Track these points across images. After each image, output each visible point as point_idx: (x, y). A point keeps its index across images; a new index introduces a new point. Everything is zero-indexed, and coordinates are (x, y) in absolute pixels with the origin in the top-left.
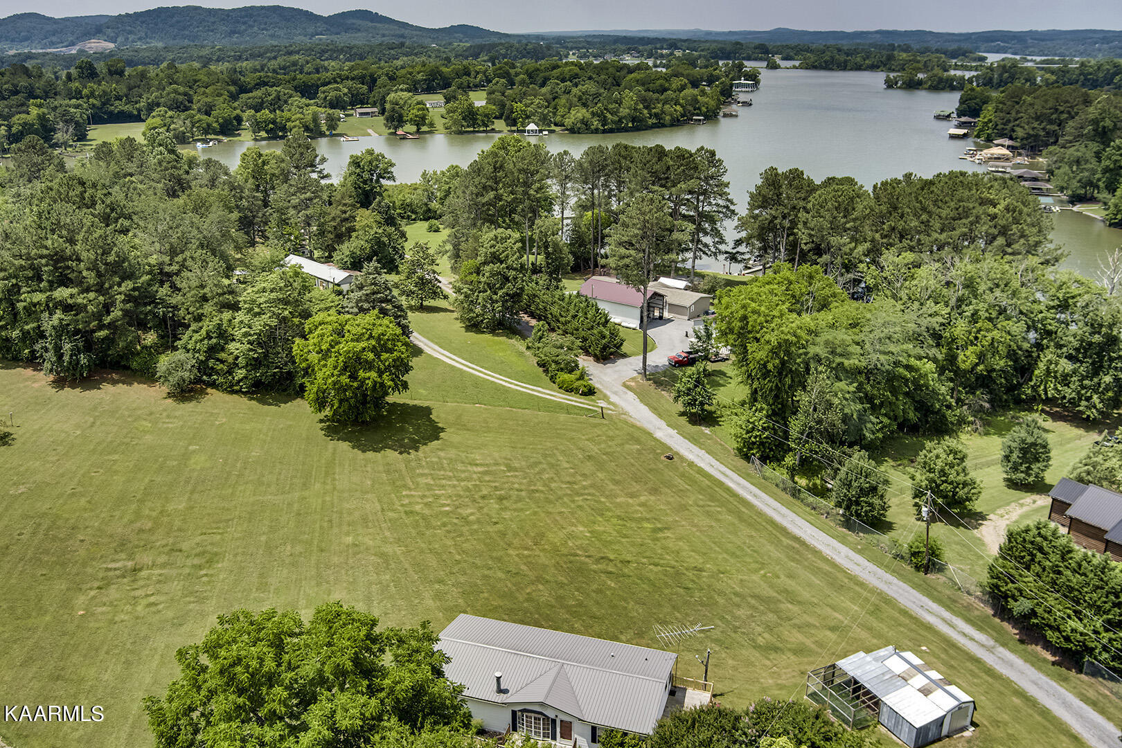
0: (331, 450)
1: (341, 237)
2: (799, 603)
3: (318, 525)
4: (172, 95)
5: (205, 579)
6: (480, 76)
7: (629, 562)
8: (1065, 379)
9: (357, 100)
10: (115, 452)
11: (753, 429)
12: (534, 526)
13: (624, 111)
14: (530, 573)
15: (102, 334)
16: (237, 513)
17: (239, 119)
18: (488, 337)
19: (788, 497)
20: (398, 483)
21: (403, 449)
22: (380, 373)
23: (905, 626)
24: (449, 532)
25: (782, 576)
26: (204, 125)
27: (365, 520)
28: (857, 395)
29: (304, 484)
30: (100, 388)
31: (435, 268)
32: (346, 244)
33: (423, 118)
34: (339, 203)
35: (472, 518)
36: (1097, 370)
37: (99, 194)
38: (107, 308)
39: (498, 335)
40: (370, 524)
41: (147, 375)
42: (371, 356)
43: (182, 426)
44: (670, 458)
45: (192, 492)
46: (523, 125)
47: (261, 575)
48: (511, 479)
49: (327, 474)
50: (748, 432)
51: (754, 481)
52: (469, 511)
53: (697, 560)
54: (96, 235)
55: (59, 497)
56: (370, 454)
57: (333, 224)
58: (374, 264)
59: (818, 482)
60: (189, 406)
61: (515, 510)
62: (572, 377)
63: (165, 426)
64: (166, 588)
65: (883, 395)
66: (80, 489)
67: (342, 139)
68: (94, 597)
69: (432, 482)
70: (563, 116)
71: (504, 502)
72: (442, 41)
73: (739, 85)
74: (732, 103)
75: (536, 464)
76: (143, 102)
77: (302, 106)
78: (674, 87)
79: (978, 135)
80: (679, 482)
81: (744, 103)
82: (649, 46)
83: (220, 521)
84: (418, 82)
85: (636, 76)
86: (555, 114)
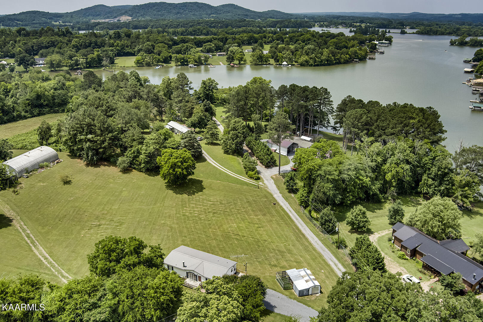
0: (166, 193)
1: (191, 114)
2: (292, 254)
3: (155, 217)
4: (147, 46)
5: (118, 229)
6: (270, 38)
7: (245, 236)
8: (430, 186)
9: (219, 49)
10: (101, 189)
11: (303, 196)
12: (221, 222)
13: (323, 58)
14: (213, 237)
15: (101, 150)
16: (132, 211)
17: (171, 57)
18: (231, 156)
19: (308, 220)
20: (184, 206)
21: (189, 194)
22: (183, 169)
24: (194, 222)
25: (291, 245)
26: (157, 60)
27: (170, 216)
28: (333, 188)
29: (155, 204)
31: (217, 130)
32: (190, 119)
33: (242, 58)
34: (191, 102)
35: (203, 218)
36: (440, 184)
37: (105, 103)
38: (103, 142)
39: (234, 155)
40: (171, 218)
41: (114, 164)
43: (122, 182)
44: (275, 204)
45: (121, 203)
46: (282, 62)
47: (134, 230)
48: (220, 207)
49: (162, 201)
50: (301, 197)
51: (300, 214)
52: (203, 216)
53: (266, 238)
54: (101, 118)
55: (82, 202)
56: (178, 195)
57: (188, 109)
60: (126, 175)
61: (217, 217)
62: (253, 173)
63: (117, 181)
64: (107, 231)
66: (88, 200)
67: (209, 66)
68: (87, 232)
69: (195, 206)
70: (298, 59)
71: (215, 214)
72: (263, 17)
73: (382, 43)
74: (375, 52)
75: (230, 202)
76: (136, 49)
77: (196, 52)
78: (349, 45)
79: (477, 72)
80: (274, 212)
81: (381, 52)
82: (352, 21)
83: (127, 213)
84: (245, 40)
85: (335, 40)
86: (295, 57)
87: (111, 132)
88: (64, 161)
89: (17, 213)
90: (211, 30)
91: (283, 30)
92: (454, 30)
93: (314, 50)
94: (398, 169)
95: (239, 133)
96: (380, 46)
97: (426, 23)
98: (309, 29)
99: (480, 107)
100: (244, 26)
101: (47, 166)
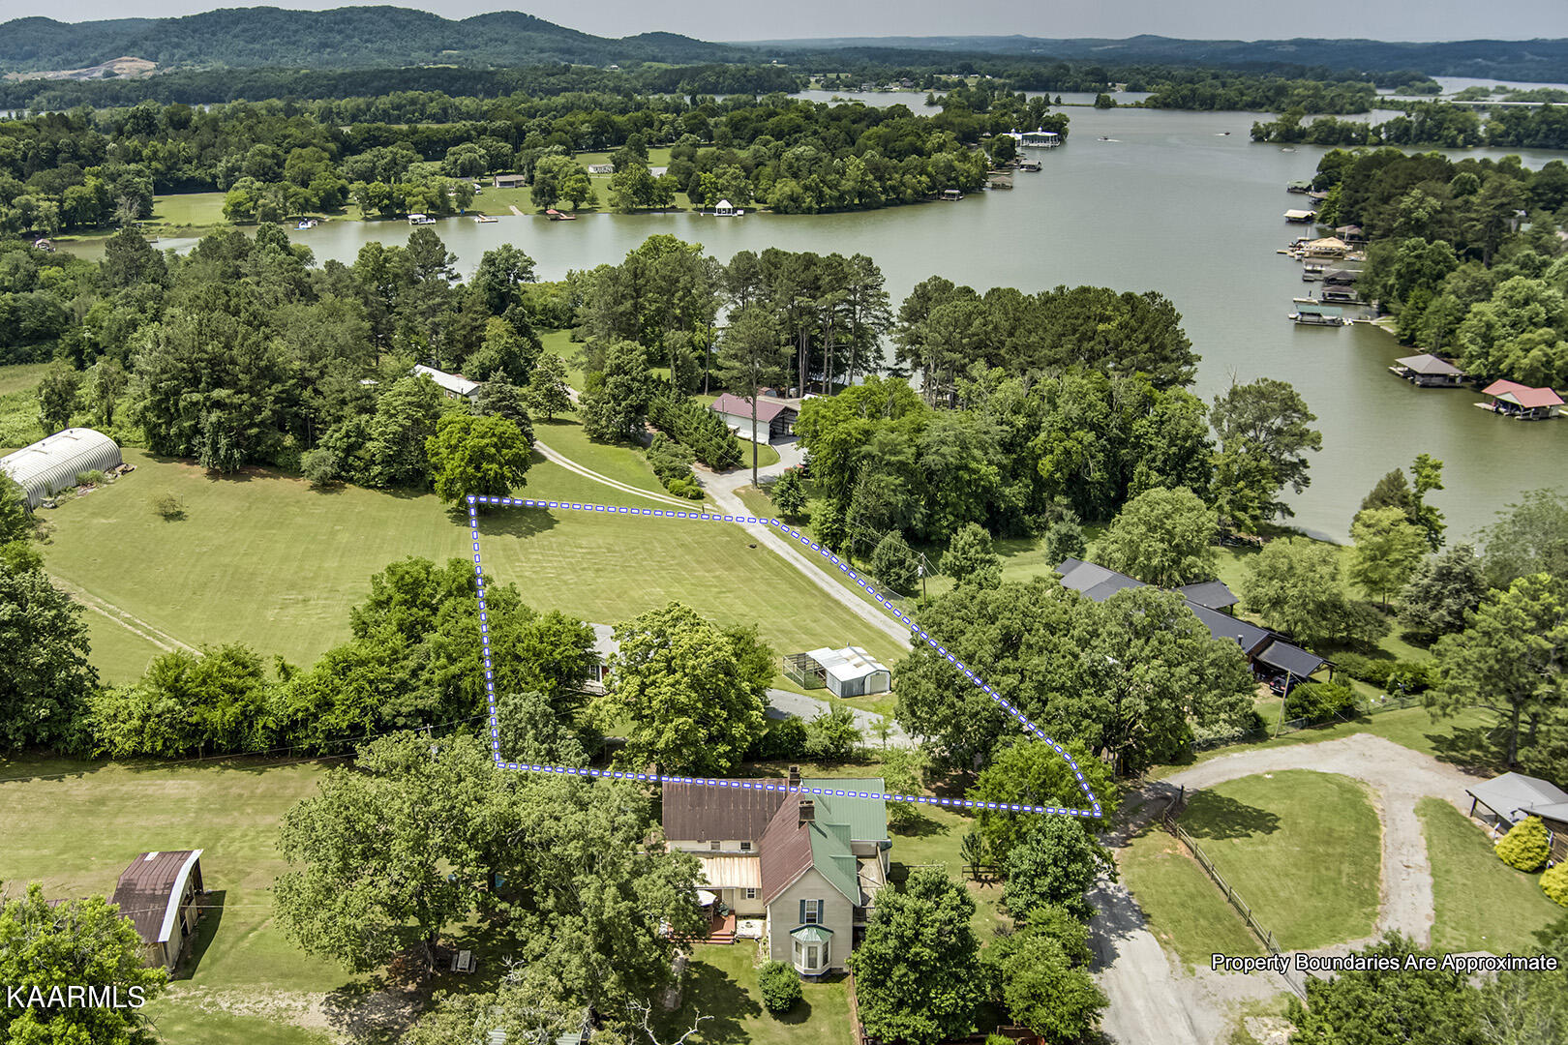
0: (456, 533)
1: (471, 346)
4: (258, 158)
6: (666, 128)
9: (498, 164)
11: (825, 521)
13: (847, 185)
17: (344, 192)
18: (612, 448)
22: (501, 467)
26: (301, 200)
28: (905, 488)
30: (250, 481)
31: (564, 380)
32: (476, 355)
33: (583, 192)
34: (470, 309)
38: (258, 409)
39: (623, 446)
42: (493, 450)
43: (326, 512)
44: (754, 547)
46: (715, 201)
48: (609, 558)
51: (820, 564)
52: (569, 577)
55: (235, 555)
57: (462, 332)
58: (501, 373)
60: (330, 498)
62: (683, 482)
63: (312, 511)
66: (250, 551)
67: (477, 220)
69: (541, 558)
70: (765, 191)
72: (627, 57)
73: (1034, 139)
74: (1011, 168)
75: (633, 548)
76: (221, 167)
77: (426, 175)
78: (929, 145)
79: (1323, 220)
80: (755, 564)
81: (1029, 167)
82: (934, 68)
84: (582, 136)
85: (880, 129)
86: (756, 186)
87: (275, 380)
88: (140, 468)
89: (71, 580)
90: (457, 101)
91: (703, 101)
92: (1270, 94)
93: (816, 160)
94: (1068, 444)
95: (633, 379)
96: (1027, 147)
97: (1179, 71)
98: (789, 97)
99: (1319, 315)
100: (566, 90)
101: (99, 480)
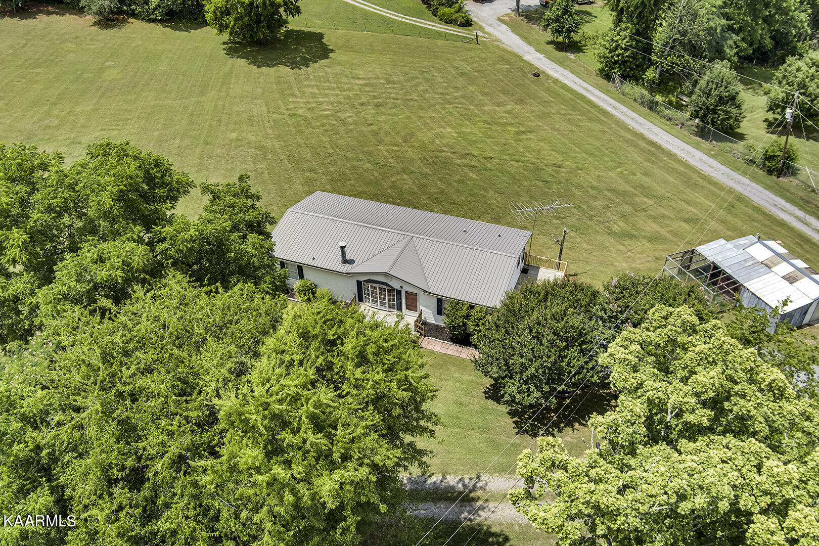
0: (229, 66)
2: (655, 197)
3: (207, 124)
7: (491, 158)
10: (40, 67)
11: (616, 48)
12: (406, 127)
14: (397, 165)
16: (137, 114)
19: (646, 110)
21: (294, 65)
23: (758, 221)
24: (326, 131)
25: (638, 174)
27: (251, 120)
28: (722, 11)
29: (202, 92)
30: (35, 18)
35: (349, 120)
40: (255, 123)
43: (102, 48)
44: (537, 76)
45: (100, 98)
48: (389, 90)
49: (222, 84)
50: (611, 52)
51: (614, 96)
52: (347, 114)
53: (558, 158)
56: (264, 69)
59: (674, 99)
60: (110, 32)
63: (88, 47)
65: (743, 20)
69: (317, 92)
71: (381, 108)
75: (413, 78)
80: (544, 95)
83: (120, 121)
